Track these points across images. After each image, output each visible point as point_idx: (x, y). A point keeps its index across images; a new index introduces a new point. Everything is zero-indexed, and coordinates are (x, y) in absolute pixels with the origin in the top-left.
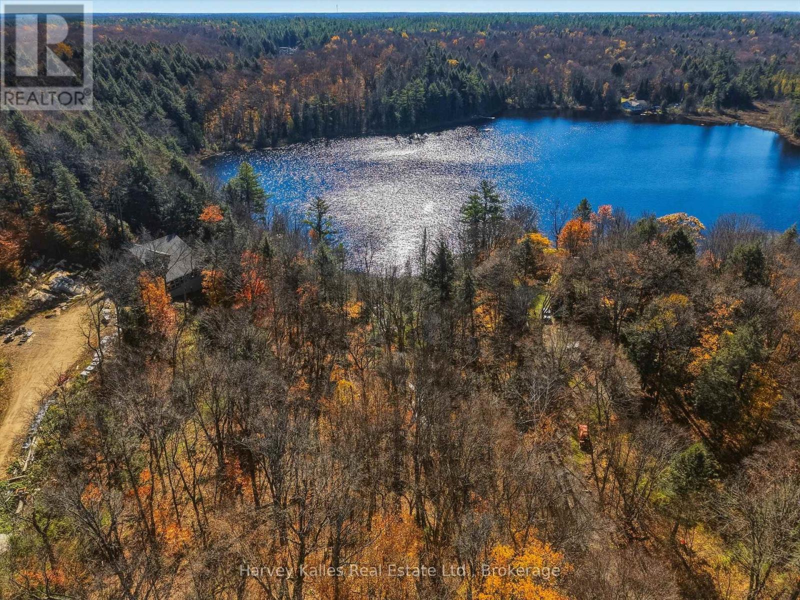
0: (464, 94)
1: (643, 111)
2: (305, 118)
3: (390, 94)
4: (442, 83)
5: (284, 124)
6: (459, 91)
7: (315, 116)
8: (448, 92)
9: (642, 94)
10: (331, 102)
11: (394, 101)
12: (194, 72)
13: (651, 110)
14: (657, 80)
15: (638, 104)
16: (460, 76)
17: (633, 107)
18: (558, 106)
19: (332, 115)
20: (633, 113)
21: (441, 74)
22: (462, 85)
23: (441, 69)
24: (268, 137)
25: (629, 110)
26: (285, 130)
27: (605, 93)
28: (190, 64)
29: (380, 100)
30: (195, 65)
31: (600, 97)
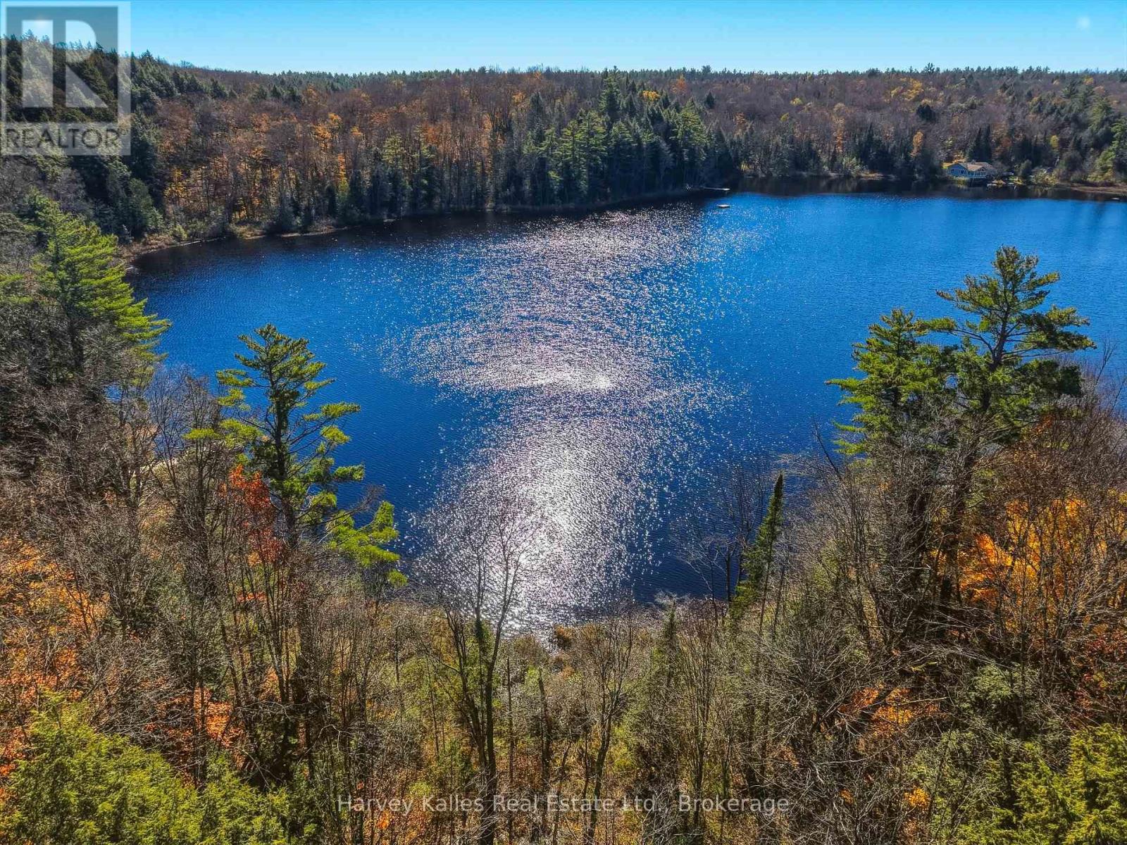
0: (674, 146)
1: (989, 179)
2: (375, 179)
3: (540, 138)
4: (634, 124)
5: (331, 192)
6: (667, 140)
7: (394, 178)
8: (646, 139)
9: (981, 152)
10: (425, 151)
11: (547, 151)
12: (160, 94)
13: (1002, 178)
14: (1000, 129)
15: (980, 167)
16: (664, 113)
17: (971, 173)
18: (832, 174)
19: (427, 175)
20: (971, 184)
21: (632, 110)
22: (668, 131)
23: (630, 103)
24: (296, 214)
25: (963, 178)
26: (333, 202)
27: (915, 150)
28: (153, 80)
29: (520, 151)
30: (166, 85)
31: (907, 158)
